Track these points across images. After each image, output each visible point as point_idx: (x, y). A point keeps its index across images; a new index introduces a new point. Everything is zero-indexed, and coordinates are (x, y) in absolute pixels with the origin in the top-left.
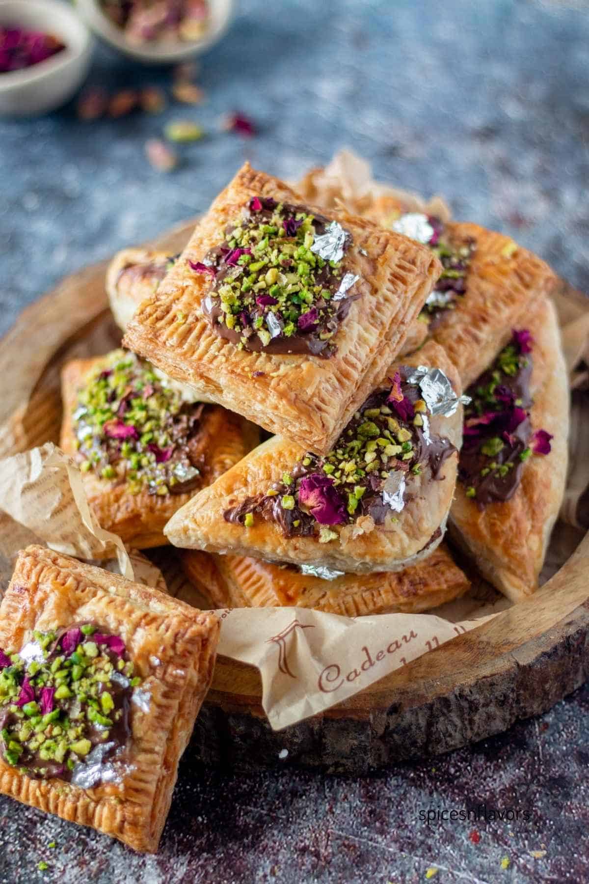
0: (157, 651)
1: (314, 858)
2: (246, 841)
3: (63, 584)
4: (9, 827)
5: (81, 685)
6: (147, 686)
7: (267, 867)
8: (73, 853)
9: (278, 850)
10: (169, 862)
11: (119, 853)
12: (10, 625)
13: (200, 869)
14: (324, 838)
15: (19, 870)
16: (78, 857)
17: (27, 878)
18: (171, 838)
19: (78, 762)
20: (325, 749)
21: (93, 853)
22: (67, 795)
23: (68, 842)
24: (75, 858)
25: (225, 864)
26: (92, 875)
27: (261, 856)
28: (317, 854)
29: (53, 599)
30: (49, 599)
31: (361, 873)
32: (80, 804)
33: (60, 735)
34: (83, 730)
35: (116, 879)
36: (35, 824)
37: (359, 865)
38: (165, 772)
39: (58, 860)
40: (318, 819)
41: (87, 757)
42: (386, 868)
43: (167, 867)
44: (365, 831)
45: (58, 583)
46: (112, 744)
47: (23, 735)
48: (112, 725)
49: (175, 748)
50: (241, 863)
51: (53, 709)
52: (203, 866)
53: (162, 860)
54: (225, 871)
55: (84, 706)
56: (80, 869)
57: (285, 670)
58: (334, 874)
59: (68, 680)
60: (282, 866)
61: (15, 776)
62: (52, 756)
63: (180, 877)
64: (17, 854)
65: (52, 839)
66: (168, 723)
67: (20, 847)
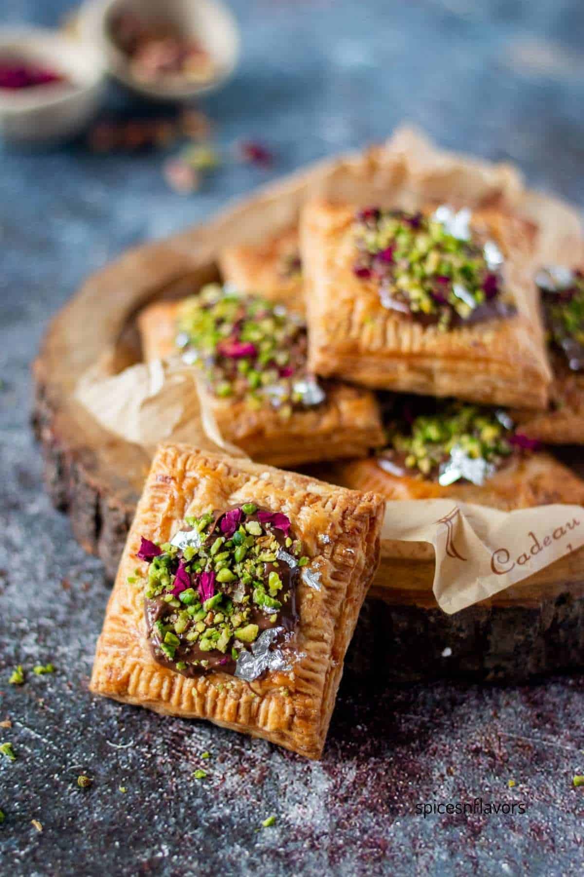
0: (325, 528)
1: (489, 758)
2: (413, 745)
3: (214, 469)
4: (155, 741)
5: (244, 568)
6: (316, 565)
7: (442, 768)
8: (229, 762)
9: (450, 753)
10: (336, 767)
11: (280, 761)
12: (155, 516)
13: (370, 772)
14: (495, 740)
15: (174, 780)
16: (236, 766)
17: (185, 786)
18: (334, 746)
19: (244, 651)
20: (488, 648)
21: (253, 763)
22: (227, 691)
23: (222, 752)
24: (233, 767)
25: (396, 767)
26: (255, 782)
27: (433, 758)
28: (492, 754)
29: (204, 484)
30: (200, 486)
31: (543, 770)
32: (242, 700)
33: (223, 622)
34: (248, 616)
35: (283, 785)
36: (182, 737)
37: (538, 762)
38: (333, 663)
39: (214, 769)
40: (484, 724)
41: (253, 645)
42: (567, 764)
43: (334, 771)
44: (537, 732)
45: (208, 469)
46: (280, 629)
47: (179, 626)
48: (280, 608)
49: (343, 638)
50: (413, 765)
51: (215, 593)
52: (372, 769)
53: (328, 766)
54: (398, 772)
55: (249, 587)
56: (241, 777)
57: (452, 553)
58: (514, 771)
59: (230, 562)
60: (458, 767)
61: (167, 677)
62: (214, 645)
63: (352, 780)
64: (169, 765)
65: (203, 750)
66: (336, 609)
67: (171, 758)
